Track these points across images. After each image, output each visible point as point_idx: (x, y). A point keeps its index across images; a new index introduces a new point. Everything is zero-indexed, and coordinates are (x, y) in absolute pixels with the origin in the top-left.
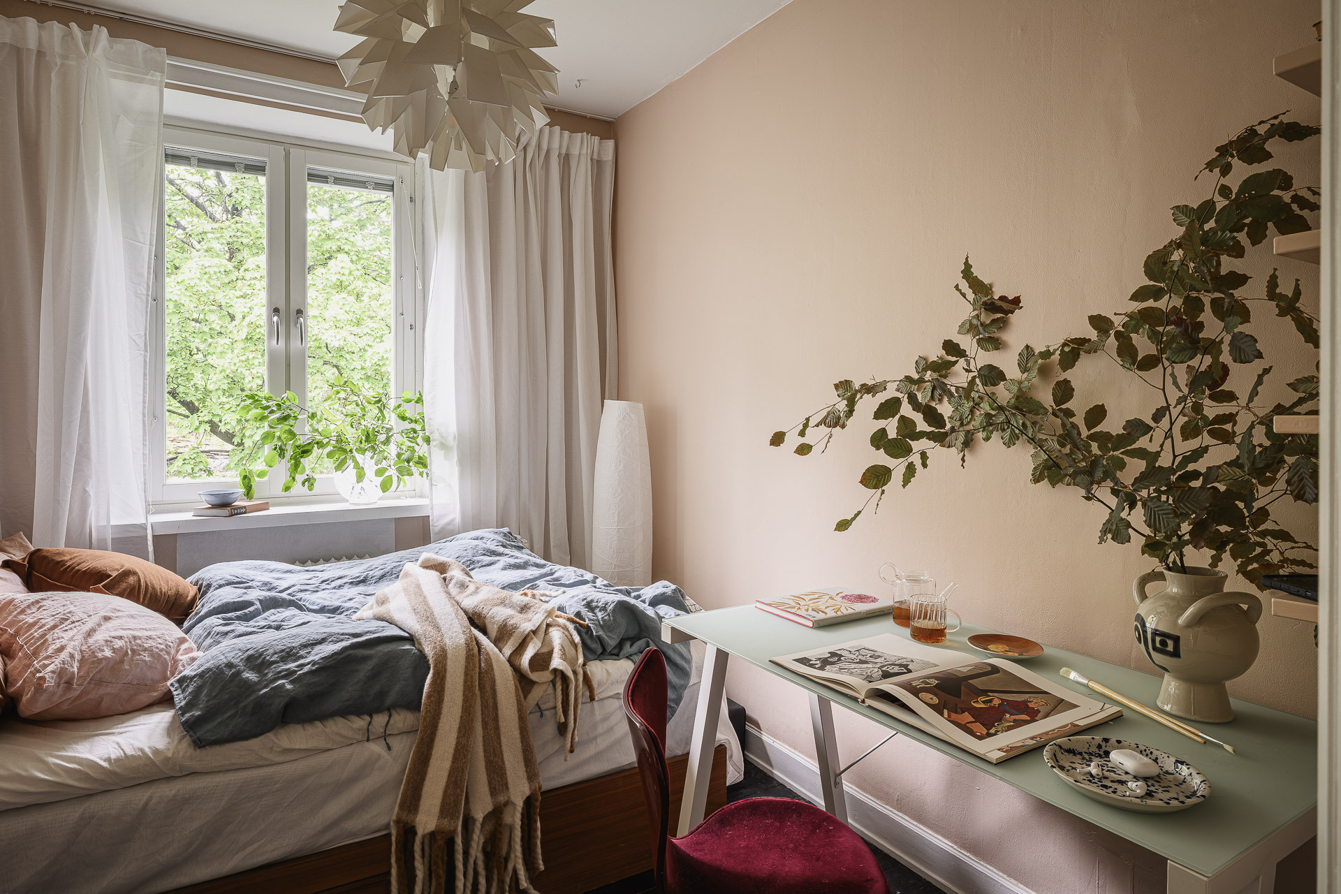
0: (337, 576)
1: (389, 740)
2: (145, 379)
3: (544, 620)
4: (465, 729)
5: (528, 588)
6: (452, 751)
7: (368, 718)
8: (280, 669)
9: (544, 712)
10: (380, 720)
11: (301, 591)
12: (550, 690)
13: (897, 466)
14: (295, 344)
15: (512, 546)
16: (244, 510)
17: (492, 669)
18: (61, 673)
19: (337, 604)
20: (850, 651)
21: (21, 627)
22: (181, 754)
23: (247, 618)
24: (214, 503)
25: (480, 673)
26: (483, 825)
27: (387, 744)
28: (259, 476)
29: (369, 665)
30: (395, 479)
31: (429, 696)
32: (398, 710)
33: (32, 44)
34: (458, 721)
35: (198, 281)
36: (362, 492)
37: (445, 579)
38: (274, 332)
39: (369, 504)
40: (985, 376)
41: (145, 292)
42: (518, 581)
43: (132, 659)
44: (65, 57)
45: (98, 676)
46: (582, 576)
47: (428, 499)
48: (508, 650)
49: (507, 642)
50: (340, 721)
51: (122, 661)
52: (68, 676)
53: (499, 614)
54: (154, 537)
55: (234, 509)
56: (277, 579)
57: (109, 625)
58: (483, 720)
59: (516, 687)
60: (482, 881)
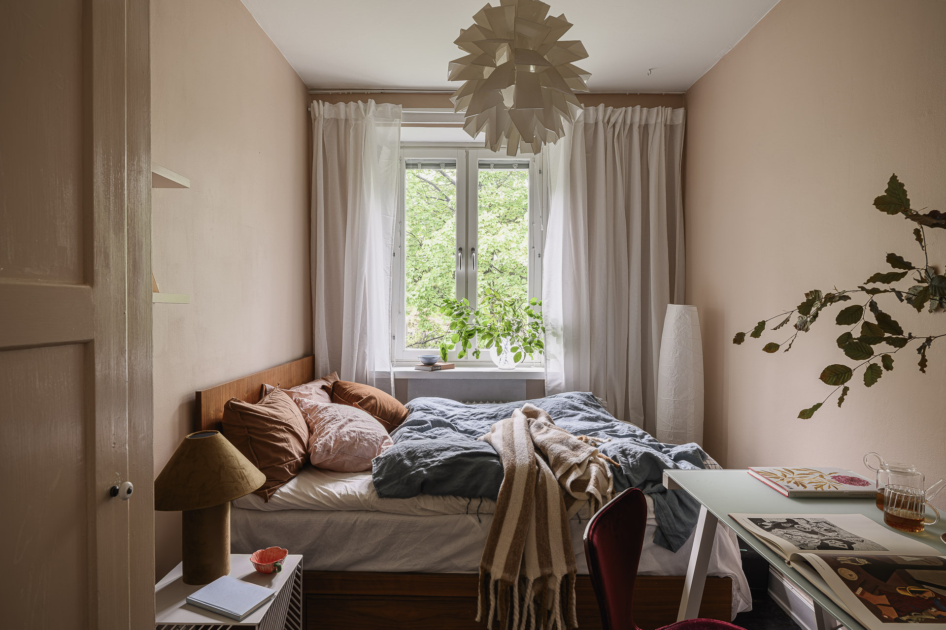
0: (480, 412)
1: (481, 516)
2: (390, 292)
3: (587, 458)
4: (523, 519)
5: (589, 436)
6: (513, 531)
7: (469, 501)
8: (422, 461)
9: (582, 521)
10: (475, 503)
11: (459, 419)
12: (587, 506)
13: (859, 367)
14: (470, 269)
15: (592, 405)
16: (440, 368)
17: (546, 485)
18: (325, 445)
19: (474, 429)
20: (808, 522)
21: (317, 420)
22: (372, 499)
23: (422, 430)
24: (425, 363)
25: (536, 485)
26: (534, 584)
27: (479, 518)
28: (449, 348)
29: (471, 468)
30: (523, 354)
31: (502, 494)
32: (486, 499)
33: (343, 117)
34: (519, 514)
35: (451, 232)
36: (506, 362)
37: (529, 422)
38: (459, 263)
39: (510, 369)
40: (935, 286)
41: (390, 243)
42: (587, 429)
43: (359, 444)
44: (356, 120)
45: (343, 450)
46: (634, 431)
47: (544, 369)
48: (559, 474)
49: (559, 468)
50: (453, 498)
51: (354, 444)
52: (328, 447)
53: (557, 448)
54: (395, 380)
55: (436, 367)
56: (449, 410)
57: (351, 424)
58: (537, 517)
59: (561, 499)
60: (533, 621)
